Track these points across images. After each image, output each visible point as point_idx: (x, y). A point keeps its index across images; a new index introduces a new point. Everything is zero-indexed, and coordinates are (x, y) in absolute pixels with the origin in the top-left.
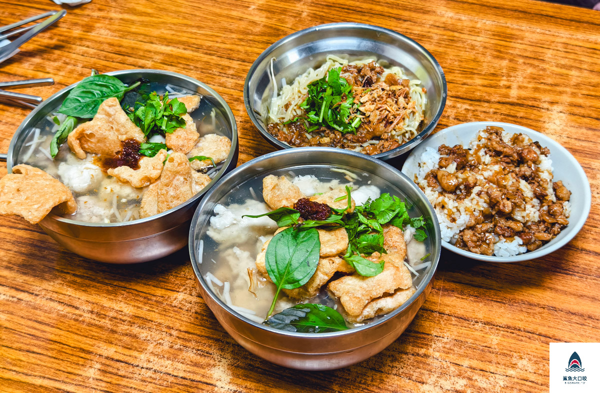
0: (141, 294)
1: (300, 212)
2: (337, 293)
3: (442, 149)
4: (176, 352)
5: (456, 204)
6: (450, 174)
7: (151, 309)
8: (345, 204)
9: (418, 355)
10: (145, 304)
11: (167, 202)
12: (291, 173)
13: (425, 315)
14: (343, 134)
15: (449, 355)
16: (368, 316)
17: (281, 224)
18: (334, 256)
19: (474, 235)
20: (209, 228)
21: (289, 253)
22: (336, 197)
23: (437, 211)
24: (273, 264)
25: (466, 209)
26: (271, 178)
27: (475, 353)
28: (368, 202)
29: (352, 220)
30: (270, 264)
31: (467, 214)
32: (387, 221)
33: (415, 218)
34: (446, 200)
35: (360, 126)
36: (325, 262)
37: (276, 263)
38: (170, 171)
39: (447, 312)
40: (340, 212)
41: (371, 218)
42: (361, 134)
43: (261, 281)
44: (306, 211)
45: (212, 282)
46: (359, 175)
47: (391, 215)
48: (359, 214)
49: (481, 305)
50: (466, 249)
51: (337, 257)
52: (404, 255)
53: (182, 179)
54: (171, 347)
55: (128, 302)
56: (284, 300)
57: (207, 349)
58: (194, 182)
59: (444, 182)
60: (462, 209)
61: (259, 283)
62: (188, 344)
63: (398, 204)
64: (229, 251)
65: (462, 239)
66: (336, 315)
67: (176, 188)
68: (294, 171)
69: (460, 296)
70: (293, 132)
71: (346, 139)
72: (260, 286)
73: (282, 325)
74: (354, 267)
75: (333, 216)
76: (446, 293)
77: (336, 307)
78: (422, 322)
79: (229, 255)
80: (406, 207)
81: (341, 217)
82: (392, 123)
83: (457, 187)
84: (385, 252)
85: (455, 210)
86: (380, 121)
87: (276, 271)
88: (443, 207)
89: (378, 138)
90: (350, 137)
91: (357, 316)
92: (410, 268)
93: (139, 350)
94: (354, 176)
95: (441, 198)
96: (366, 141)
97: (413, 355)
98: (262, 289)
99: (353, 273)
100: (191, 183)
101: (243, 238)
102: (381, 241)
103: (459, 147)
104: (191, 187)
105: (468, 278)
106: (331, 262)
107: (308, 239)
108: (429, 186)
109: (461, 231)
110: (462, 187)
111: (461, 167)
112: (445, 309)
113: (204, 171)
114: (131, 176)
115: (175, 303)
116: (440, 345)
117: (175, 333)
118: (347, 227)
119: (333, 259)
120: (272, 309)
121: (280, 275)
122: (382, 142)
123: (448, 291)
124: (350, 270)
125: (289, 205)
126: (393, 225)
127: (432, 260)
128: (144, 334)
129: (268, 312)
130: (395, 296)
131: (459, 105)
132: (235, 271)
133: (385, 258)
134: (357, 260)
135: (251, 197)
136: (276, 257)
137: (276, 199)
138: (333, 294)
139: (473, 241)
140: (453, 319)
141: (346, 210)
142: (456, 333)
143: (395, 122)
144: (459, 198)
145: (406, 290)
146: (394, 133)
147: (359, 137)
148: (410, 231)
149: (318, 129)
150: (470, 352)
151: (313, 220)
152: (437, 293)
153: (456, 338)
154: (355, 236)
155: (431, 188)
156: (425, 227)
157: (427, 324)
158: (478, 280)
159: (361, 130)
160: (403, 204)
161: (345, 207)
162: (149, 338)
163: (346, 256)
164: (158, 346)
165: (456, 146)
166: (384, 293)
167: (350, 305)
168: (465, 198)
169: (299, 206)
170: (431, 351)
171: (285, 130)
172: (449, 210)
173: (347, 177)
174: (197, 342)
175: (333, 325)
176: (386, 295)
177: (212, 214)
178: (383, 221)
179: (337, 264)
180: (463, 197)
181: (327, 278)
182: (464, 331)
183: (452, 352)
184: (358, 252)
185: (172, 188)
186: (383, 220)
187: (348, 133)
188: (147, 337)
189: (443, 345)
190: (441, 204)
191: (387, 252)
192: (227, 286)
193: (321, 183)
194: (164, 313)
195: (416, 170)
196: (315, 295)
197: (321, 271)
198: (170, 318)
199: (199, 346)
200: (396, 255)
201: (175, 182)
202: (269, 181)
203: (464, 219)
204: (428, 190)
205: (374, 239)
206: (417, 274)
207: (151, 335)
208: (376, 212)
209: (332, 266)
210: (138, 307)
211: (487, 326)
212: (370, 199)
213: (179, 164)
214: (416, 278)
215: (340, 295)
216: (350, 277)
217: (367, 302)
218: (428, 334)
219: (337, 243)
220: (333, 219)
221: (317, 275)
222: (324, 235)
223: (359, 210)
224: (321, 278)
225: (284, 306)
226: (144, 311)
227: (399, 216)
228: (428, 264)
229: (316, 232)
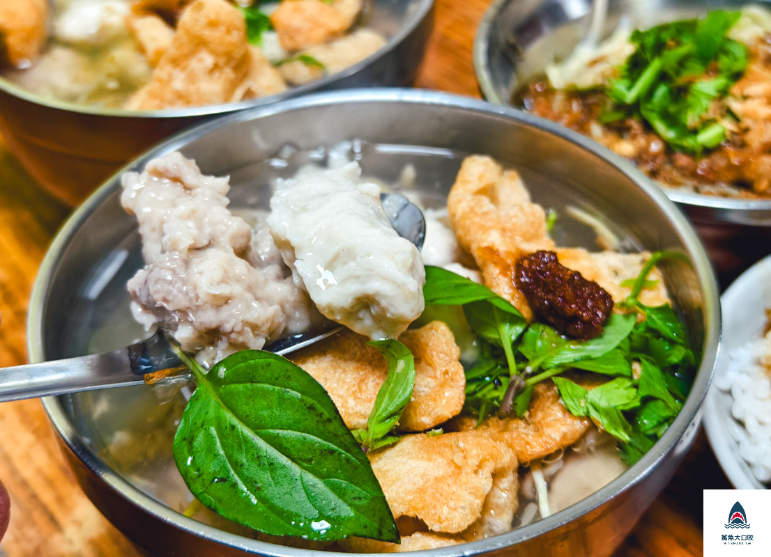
14: (668, 150)
26: (485, 165)
35: (718, 147)
149: (620, 122)
159: (715, 156)
187: (683, 150)
202: (479, 168)
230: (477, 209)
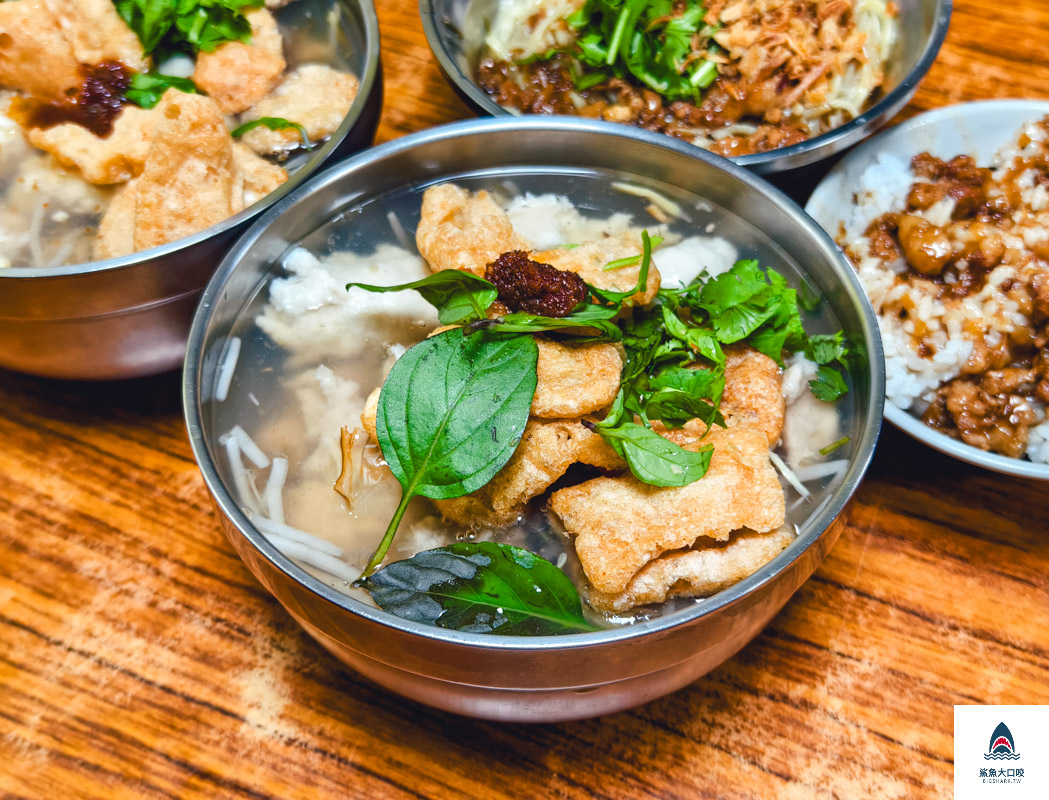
0: (107, 460)
1: (500, 289)
2: (570, 523)
3: (920, 162)
4: (162, 619)
5: (940, 310)
6: (932, 228)
7: (123, 501)
8: (630, 279)
9: (785, 699)
10: (111, 485)
11: (159, 227)
12: (508, 185)
13: (820, 594)
14: (666, 102)
15: (867, 710)
16: (647, 596)
17: (448, 315)
18: (574, 420)
19: (979, 397)
20: (267, 309)
21: (447, 398)
22: (610, 257)
23: (886, 324)
24: (398, 423)
25: (967, 326)
26: (445, 191)
27: (938, 713)
28: (698, 279)
29: (648, 326)
30: (391, 422)
31: (965, 339)
32: (739, 336)
33: (822, 337)
34: (915, 295)
35: (713, 85)
36: (545, 433)
37: (407, 421)
38: (169, 143)
39: (879, 592)
40: (612, 300)
41: (700, 325)
42: (714, 105)
43: (371, 468)
44: (516, 288)
45: (243, 456)
46: (688, 208)
47: (754, 321)
48: (666, 311)
49: (971, 582)
50: (953, 432)
51: (579, 424)
52: (776, 434)
53: (201, 167)
54: (153, 604)
55: (71, 477)
56: (426, 526)
57: (241, 621)
58: (241, 183)
59: (915, 246)
60: (954, 324)
61: (365, 470)
62: (196, 602)
63: (777, 291)
64: (307, 376)
65: (945, 406)
66: (561, 582)
67: (185, 192)
68: (516, 179)
69: (918, 554)
70: (539, 86)
71: (674, 114)
72: (369, 480)
73: (406, 595)
74: (625, 455)
75: (592, 308)
76: (882, 541)
77: (563, 559)
78: (809, 612)
79: (305, 386)
80: (800, 301)
81: (613, 314)
82: (796, 82)
83: (948, 264)
84: (720, 421)
85: (934, 325)
86: (767, 74)
87: (405, 443)
88: (904, 315)
89: (756, 119)
90: (682, 109)
91: (617, 595)
92: (786, 472)
93: (74, 602)
94: (674, 209)
95: (902, 289)
96: (722, 125)
97: (772, 697)
98: (373, 486)
99: (621, 471)
100: (230, 182)
101: (349, 344)
102: (716, 390)
103: (964, 162)
104: (228, 194)
105: (944, 507)
106: (563, 435)
107: (505, 366)
108: (873, 253)
109: (943, 384)
110: (962, 264)
111: (966, 212)
112: (875, 584)
113: (280, 158)
114: (85, 151)
115: (185, 492)
116: (848, 679)
117: (168, 568)
118: (631, 342)
119: (569, 427)
120: (384, 548)
121: (414, 456)
122: (763, 131)
123: (889, 537)
124: (614, 463)
125: (473, 267)
126: (756, 350)
127: (850, 458)
128: (91, 563)
129: (375, 554)
130: (732, 550)
131: (976, 67)
132: (313, 431)
133: (720, 439)
134: (633, 437)
135: (392, 240)
136: (408, 406)
137: (445, 247)
138: (561, 522)
139: (973, 415)
140: (893, 612)
141: (631, 293)
142: (894, 653)
143: (807, 80)
144: (949, 295)
145: (765, 534)
146: (799, 109)
147: (706, 113)
148: (801, 369)
149: (602, 84)
150: (925, 707)
151: (531, 312)
152: (859, 541)
153: (894, 665)
154: (643, 369)
155: (876, 261)
156: (845, 363)
157: (821, 618)
158: (974, 516)
159: (713, 95)
160: (791, 294)
161: (629, 287)
162: (102, 574)
163: (604, 422)
164: (121, 598)
165: (957, 158)
166: (699, 539)
167: (602, 562)
168: (966, 295)
169: (499, 273)
170: (820, 693)
171: (521, 80)
172: (920, 324)
173: (653, 209)
174: (219, 599)
175: (547, 609)
176: (705, 543)
177: (277, 271)
178: (729, 336)
179: (579, 443)
180: (960, 291)
181: (546, 478)
182: (916, 647)
183: (877, 701)
184: (643, 415)
185: (173, 192)
186: (728, 332)
187: (679, 98)
188: (97, 570)
189: (856, 680)
190: (899, 306)
191: (728, 422)
192: (280, 468)
193: (583, 220)
194: (153, 514)
195: (845, 212)
196: (510, 520)
197: (531, 458)
198: (163, 530)
199: (221, 610)
200: (752, 434)
201: (183, 175)
202: (439, 197)
203: (955, 352)
204: (870, 267)
205: (698, 383)
206: (804, 492)
207: (109, 568)
208: (715, 310)
209: (563, 447)
210: (93, 493)
211: (981, 644)
212: (705, 273)
213: (196, 127)
214: (800, 501)
215: (577, 530)
216: (612, 483)
217: (647, 558)
218: (820, 647)
219: (585, 385)
220: (591, 316)
221: (521, 467)
222: (553, 359)
223: (668, 299)
224: (531, 477)
225: (424, 541)
226: (104, 504)
227: (777, 324)
228: (839, 467)
229: (532, 348)
230: (443, 237)
